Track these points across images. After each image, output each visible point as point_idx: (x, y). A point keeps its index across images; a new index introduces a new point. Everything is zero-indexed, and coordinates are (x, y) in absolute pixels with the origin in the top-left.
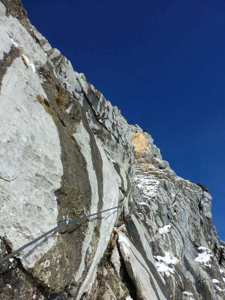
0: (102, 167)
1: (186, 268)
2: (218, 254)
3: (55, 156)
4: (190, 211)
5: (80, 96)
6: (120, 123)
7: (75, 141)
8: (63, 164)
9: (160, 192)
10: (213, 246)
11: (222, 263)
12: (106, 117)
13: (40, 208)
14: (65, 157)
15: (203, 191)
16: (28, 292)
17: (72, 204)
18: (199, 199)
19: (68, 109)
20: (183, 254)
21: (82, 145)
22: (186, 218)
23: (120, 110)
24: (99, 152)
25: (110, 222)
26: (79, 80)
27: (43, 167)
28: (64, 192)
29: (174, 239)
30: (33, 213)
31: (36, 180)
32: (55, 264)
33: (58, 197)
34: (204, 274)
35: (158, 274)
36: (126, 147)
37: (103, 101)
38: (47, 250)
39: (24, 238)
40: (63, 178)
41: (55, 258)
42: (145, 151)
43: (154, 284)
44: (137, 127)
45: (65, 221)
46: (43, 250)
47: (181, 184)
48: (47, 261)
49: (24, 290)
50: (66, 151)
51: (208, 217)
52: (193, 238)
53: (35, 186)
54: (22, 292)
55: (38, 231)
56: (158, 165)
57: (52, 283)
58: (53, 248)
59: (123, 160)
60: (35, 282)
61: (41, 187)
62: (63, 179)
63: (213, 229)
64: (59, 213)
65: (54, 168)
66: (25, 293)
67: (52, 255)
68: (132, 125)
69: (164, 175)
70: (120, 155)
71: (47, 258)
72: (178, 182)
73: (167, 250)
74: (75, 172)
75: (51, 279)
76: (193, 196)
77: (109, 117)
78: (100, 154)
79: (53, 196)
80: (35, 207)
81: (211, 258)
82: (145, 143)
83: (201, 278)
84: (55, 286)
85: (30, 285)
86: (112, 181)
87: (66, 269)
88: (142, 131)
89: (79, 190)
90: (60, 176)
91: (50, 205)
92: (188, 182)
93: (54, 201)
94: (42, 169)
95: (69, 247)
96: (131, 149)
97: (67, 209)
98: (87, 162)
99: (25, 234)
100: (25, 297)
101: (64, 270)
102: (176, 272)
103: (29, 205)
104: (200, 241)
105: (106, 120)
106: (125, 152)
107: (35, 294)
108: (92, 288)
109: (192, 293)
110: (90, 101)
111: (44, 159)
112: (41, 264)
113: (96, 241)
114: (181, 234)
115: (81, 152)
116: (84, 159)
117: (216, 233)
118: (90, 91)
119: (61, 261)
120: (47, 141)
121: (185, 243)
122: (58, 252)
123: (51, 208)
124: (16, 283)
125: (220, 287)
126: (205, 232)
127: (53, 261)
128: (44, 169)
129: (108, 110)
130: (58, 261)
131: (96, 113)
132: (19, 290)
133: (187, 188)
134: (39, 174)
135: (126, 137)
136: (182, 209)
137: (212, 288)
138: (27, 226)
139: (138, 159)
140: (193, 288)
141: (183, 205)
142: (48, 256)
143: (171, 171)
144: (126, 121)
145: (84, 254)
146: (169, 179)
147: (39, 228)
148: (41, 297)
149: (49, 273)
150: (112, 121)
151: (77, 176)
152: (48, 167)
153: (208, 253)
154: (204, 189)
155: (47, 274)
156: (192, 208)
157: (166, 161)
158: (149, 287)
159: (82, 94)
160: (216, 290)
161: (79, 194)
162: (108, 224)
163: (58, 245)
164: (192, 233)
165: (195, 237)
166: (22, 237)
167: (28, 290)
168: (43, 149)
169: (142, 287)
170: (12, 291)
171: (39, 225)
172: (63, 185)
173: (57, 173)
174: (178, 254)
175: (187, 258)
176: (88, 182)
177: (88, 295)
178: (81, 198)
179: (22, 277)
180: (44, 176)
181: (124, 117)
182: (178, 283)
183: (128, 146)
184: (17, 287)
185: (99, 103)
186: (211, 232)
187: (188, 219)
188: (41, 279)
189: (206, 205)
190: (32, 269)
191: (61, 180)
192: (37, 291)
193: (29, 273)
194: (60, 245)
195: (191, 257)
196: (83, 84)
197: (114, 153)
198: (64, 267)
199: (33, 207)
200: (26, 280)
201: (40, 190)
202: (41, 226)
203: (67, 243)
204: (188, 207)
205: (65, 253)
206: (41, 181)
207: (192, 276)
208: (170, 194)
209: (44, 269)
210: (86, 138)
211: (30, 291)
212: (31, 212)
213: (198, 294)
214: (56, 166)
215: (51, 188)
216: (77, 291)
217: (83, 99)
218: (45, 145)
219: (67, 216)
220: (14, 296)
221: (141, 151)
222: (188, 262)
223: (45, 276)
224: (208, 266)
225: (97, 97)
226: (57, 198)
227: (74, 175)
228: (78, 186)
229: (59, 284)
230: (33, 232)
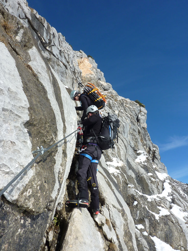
0: (60, 94)
1: (129, 167)
2: (151, 154)
3: (17, 87)
4: (130, 124)
5: (24, 22)
6: (66, 50)
7: (32, 70)
8: (27, 95)
9: (106, 111)
10: (148, 149)
11: (155, 160)
12: (52, 44)
13: (13, 143)
14: (26, 88)
15: (140, 107)
16: (16, 220)
17: (41, 133)
18: (137, 114)
19: (17, 36)
20: (126, 158)
21: (39, 74)
22: (127, 130)
23: (64, 37)
24: (56, 79)
25: (73, 143)
26: (21, 4)
27: (8, 100)
28: (33, 123)
29: (119, 147)
30: (8, 148)
31: (4, 114)
32: (37, 191)
33: (28, 129)
34: (142, 171)
35: (112, 177)
36: (74, 72)
37: (48, 28)
38: (27, 181)
39: (3, 174)
40: (30, 109)
41: (36, 186)
42: (90, 75)
43: (111, 186)
44: (82, 53)
45: (40, 152)
46: (24, 181)
47: (123, 103)
48: (29, 190)
49: (12, 219)
50: (26, 81)
51: (144, 127)
52: (133, 145)
53: (4, 121)
54: (11, 221)
55: (16, 165)
56: (103, 88)
57: (36, 207)
58: (32, 178)
59: (72, 85)
60: (20, 210)
61: (10, 121)
62: (29, 111)
63: (147, 136)
64: (32, 145)
65: (19, 100)
66: (14, 221)
67: (33, 184)
68: (77, 52)
69: (108, 95)
70: (70, 80)
71: (28, 187)
72: (120, 101)
73: (114, 156)
74: (39, 102)
75: (35, 204)
76: (132, 111)
77: (56, 44)
78: (57, 81)
79: (23, 129)
80: (8, 143)
81: (147, 158)
82: (90, 68)
83: (140, 174)
84: (39, 209)
85: (16, 213)
86: (71, 106)
87: (46, 192)
88: (87, 56)
89: (46, 119)
90: (26, 108)
91: (22, 139)
92: (128, 100)
93: (25, 133)
94: (8, 102)
95: (45, 174)
96: (78, 74)
97: (37, 139)
98: (47, 90)
99: (4, 171)
100: (14, 225)
101: (45, 193)
102: (122, 172)
103: (2, 141)
104: (138, 146)
105: (53, 47)
106: (73, 77)
107: (22, 219)
108: (64, 198)
109: (133, 185)
110: (35, 27)
111: (8, 92)
112: (24, 193)
113: (65, 161)
114: (124, 142)
115: (40, 81)
116: (43, 88)
117: (150, 139)
118: (34, 17)
119: (41, 187)
120: (6, 72)
121: (127, 149)
122: (38, 180)
123: (24, 141)
124: (4, 216)
125: (153, 178)
126: (142, 139)
127: (34, 188)
128: (9, 102)
129: (54, 36)
130: (38, 188)
131: (43, 41)
132: (8, 221)
133: (127, 105)
134: (5, 108)
135: (73, 63)
136: (124, 123)
137: (148, 180)
138: (4, 163)
139: (85, 83)
140: (134, 181)
141: (125, 120)
142: (29, 186)
143: (114, 92)
144: (71, 48)
145: (57, 175)
146: (112, 99)
147: (16, 162)
148: (28, 220)
149: (32, 200)
150: (59, 47)
151: (41, 105)
152: (12, 100)
153: (144, 155)
154: (141, 105)
155: (31, 200)
156: (131, 121)
157: (109, 84)
158: (108, 189)
159: (26, 20)
160: (151, 180)
161: (47, 123)
162: (71, 145)
163: (36, 174)
164: (132, 141)
165: (134, 144)
166: (2, 174)
167: (16, 218)
168: (5, 81)
169: (103, 190)
170: (2, 224)
171: (15, 160)
172: (31, 116)
173: (23, 105)
174: (122, 158)
175: (129, 160)
176: (52, 110)
177: (62, 204)
178: (49, 126)
179: (8, 209)
180: (11, 109)
181: (68, 44)
182: (124, 180)
183: (76, 71)
184: (5, 219)
185: (45, 30)
186: (146, 138)
187: (129, 130)
188: (25, 206)
189: (143, 118)
190: (17, 200)
191: (28, 112)
192: (23, 216)
193: (14, 205)
194: (38, 174)
195: (132, 159)
196: (25, 9)
197: (64, 79)
198: (44, 191)
199: (6, 143)
200: (12, 210)
201: (9, 124)
202: (18, 160)
203: (43, 169)
204: (128, 121)
205: (43, 179)
206: (8, 115)
207: (133, 173)
208: (114, 111)
209: (27, 197)
210: (42, 66)
211: (18, 218)
212: (5, 147)
213: (138, 185)
214: (20, 98)
215: (20, 121)
216: (54, 204)
217: (28, 25)
218: (4, 76)
219: (42, 147)
220: (5, 227)
221: (87, 75)
222: (130, 163)
223: (29, 203)
224: (145, 164)
225: (42, 23)
226: (27, 131)
227: (39, 105)
228: (44, 115)
229: (42, 206)
230: (12, 167)
